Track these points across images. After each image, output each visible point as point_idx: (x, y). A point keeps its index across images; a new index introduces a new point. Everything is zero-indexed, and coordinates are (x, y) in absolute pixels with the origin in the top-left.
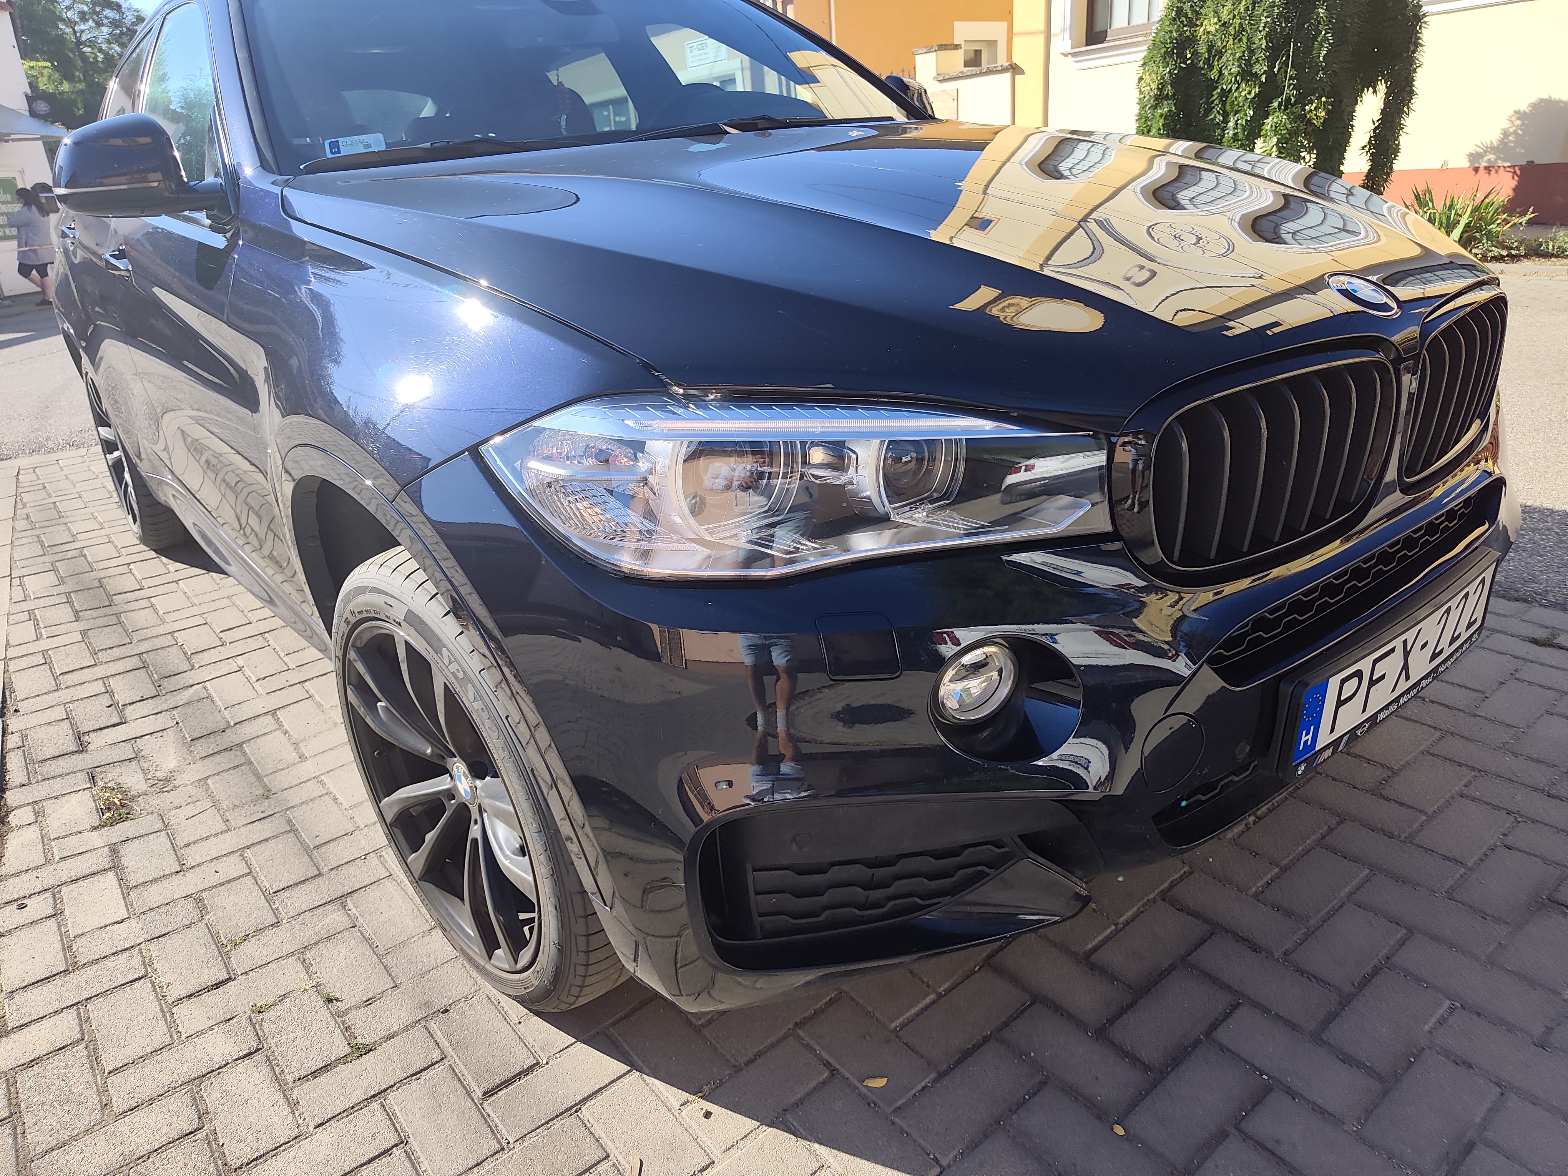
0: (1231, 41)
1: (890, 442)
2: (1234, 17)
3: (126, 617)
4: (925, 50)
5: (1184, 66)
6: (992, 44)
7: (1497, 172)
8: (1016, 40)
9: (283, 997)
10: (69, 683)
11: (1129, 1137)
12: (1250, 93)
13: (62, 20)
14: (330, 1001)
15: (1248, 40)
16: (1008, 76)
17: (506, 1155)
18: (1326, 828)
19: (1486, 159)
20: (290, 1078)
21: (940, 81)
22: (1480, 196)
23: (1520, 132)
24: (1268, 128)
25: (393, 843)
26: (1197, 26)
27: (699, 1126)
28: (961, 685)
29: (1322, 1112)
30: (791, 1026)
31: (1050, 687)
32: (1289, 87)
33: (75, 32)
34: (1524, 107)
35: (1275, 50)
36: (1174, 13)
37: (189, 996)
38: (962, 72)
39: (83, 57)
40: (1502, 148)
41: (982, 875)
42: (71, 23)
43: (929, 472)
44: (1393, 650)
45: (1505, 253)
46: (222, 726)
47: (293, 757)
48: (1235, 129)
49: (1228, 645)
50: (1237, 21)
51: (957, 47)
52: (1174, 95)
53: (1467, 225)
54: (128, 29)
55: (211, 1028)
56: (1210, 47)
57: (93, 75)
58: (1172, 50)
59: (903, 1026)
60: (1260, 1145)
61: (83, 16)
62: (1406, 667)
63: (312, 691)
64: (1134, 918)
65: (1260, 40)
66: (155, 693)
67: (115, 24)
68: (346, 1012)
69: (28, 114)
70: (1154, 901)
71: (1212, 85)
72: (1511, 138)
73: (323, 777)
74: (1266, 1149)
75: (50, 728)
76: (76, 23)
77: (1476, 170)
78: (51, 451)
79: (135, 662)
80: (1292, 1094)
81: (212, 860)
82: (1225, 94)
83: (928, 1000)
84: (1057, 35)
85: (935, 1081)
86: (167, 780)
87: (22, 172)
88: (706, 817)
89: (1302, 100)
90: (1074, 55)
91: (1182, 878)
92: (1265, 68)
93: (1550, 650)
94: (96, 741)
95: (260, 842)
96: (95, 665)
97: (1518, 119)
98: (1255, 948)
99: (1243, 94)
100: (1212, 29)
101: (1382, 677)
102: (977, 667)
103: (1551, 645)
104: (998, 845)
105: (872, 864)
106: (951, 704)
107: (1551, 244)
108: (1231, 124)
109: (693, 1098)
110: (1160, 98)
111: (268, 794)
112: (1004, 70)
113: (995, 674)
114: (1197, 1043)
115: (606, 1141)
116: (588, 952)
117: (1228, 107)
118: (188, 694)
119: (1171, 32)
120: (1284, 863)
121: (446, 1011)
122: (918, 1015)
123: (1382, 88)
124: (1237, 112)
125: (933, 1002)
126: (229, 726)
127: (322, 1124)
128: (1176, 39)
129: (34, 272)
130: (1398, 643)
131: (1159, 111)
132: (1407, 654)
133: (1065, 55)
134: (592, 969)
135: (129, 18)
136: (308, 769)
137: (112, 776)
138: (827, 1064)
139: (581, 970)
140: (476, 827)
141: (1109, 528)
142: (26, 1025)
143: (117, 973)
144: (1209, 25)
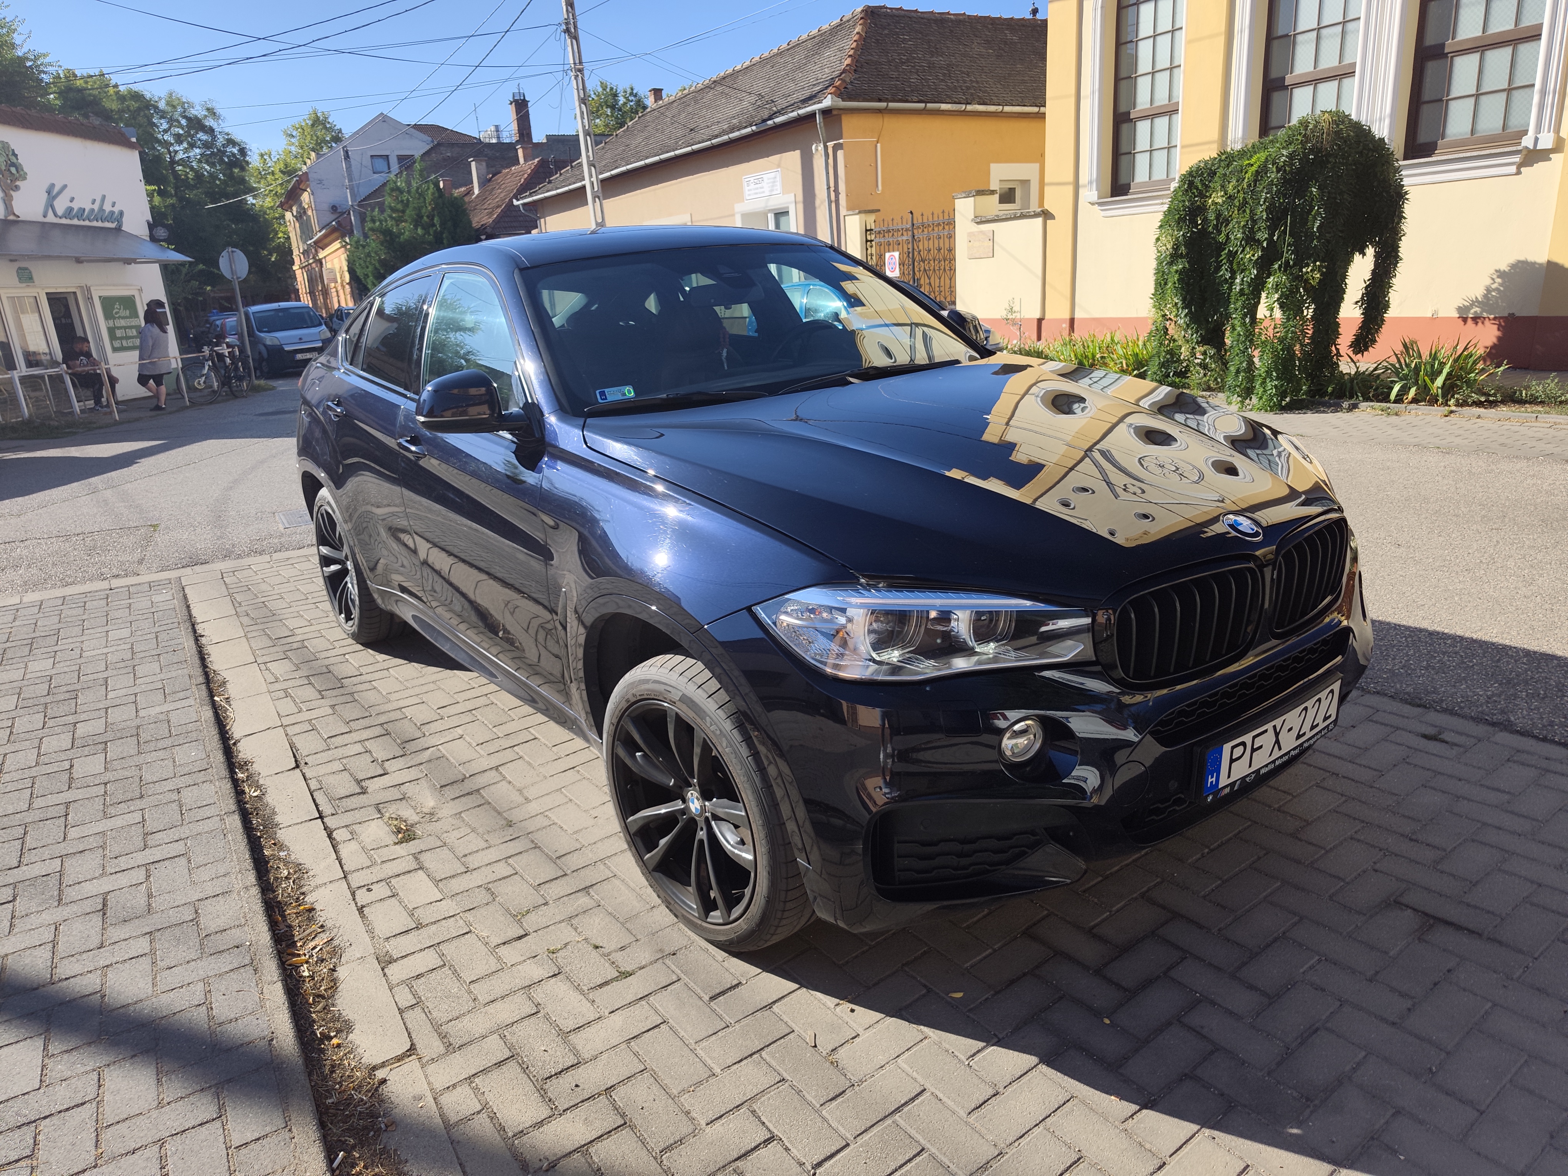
0: (1236, 212)
1: (976, 612)
2: (1239, 192)
3: (359, 696)
4: (964, 195)
5: (1195, 230)
6: (1025, 183)
7: (1483, 323)
8: (1047, 189)
9: (566, 945)
10: (336, 745)
11: (1113, 1025)
12: (1253, 255)
13: (158, 141)
14: (597, 947)
15: (1251, 211)
16: (1040, 220)
17: (731, 1029)
18: (1256, 857)
19: (1472, 311)
20: (585, 988)
21: (978, 223)
22: (1460, 349)
23: (1502, 288)
24: (1270, 286)
25: (633, 848)
26: (1207, 197)
27: (848, 1017)
28: (1014, 741)
29: (1230, 1013)
30: (900, 965)
31: (1063, 743)
32: (1287, 253)
33: (170, 153)
34: (1504, 267)
35: (1275, 221)
36: (1186, 186)
37: (504, 943)
38: (997, 216)
39: (175, 173)
40: (1486, 302)
41: (1024, 853)
42: (167, 144)
43: (996, 625)
44: (1266, 731)
45: (1483, 399)
46: (461, 777)
47: (521, 800)
48: (1241, 285)
49: (1162, 723)
50: (1241, 195)
51: (993, 192)
52: (1187, 254)
53: (1449, 374)
54: (219, 150)
55: (525, 961)
56: (1218, 216)
57: (184, 191)
58: (1185, 217)
59: (972, 966)
60: (1191, 1029)
61: (179, 139)
62: (1277, 742)
63: (521, 754)
64: (1122, 908)
65: (1261, 212)
66: (402, 753)
67: (206, 145)
68: (609, 954)
69: (148, 239)
70: (1136, 898)
71: (1221, 247)
72: (1494, 294)
73: (547, 813)
74: (1194, 1031)
75: (334, 776)
76: (172, 144)
77: (1465, 320)
78: (239, 557)
79: (378, 731)
80: (1213, 1003)
81: (487, 865)
82: (1232, 255)
83: (988, 952)
84: (1084, 186)
85: (993, 996)
86: (432, 814)
87: (140, 290)
88: (874, 810)
89: (1300, 263)
90: (1100, 204)
91: (1155, 885)
92: (1266, 236)
93: (1435, 743)
94: (372, 786)
95: (517, 854)
96: (350, 732)
97: (1498, 277)
98: (1201, 927)
99: (1248, 256)
100: (1220, 201)
101: (1261, 747)
102: (1023, 732)
103: (1436, 740)
104: (1033, 833)
105: (964, 842)
106: (1008, 753)
107: (1524, 392)
108: (1238, 281)
109: (841, 1002)
110: (1175, 256)
111: (510, 824)
112: (1036, 215)
113: (1032, 736)
114: (1159, 977)
115: (790, 1023)
116: (785, 902)
117: (1235, 267)
118: (427, 755)
119: (1184, 201)
120: (1225, 878)
121: (674, 954)
122: (981, 960)
123: (1370, 251)
124: (1243, 271)
125: (991, 954)
126: (465, 778)
127: (613, 1012)
128: (1188, 207)
129: (151, 381)
130: (1269, 726)
131: (1175, 268)
132: (1277, 734)
133: (1093, 204)
134: (786, 914)
135: (221, 140)
136: (534, 807)
137: (391, 810)
138: (925, 986)
139: (779, 915)
140: (701, 833)
141: (1094, 659)
142: (405, 956)
143: (451, 929)
144: (1217, 198)
